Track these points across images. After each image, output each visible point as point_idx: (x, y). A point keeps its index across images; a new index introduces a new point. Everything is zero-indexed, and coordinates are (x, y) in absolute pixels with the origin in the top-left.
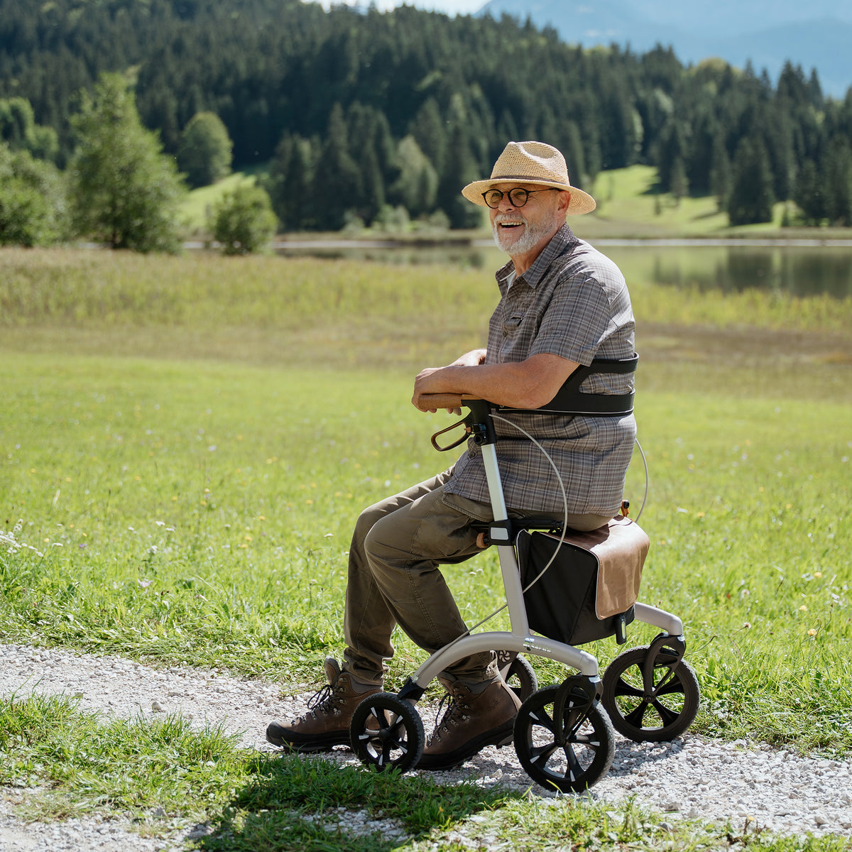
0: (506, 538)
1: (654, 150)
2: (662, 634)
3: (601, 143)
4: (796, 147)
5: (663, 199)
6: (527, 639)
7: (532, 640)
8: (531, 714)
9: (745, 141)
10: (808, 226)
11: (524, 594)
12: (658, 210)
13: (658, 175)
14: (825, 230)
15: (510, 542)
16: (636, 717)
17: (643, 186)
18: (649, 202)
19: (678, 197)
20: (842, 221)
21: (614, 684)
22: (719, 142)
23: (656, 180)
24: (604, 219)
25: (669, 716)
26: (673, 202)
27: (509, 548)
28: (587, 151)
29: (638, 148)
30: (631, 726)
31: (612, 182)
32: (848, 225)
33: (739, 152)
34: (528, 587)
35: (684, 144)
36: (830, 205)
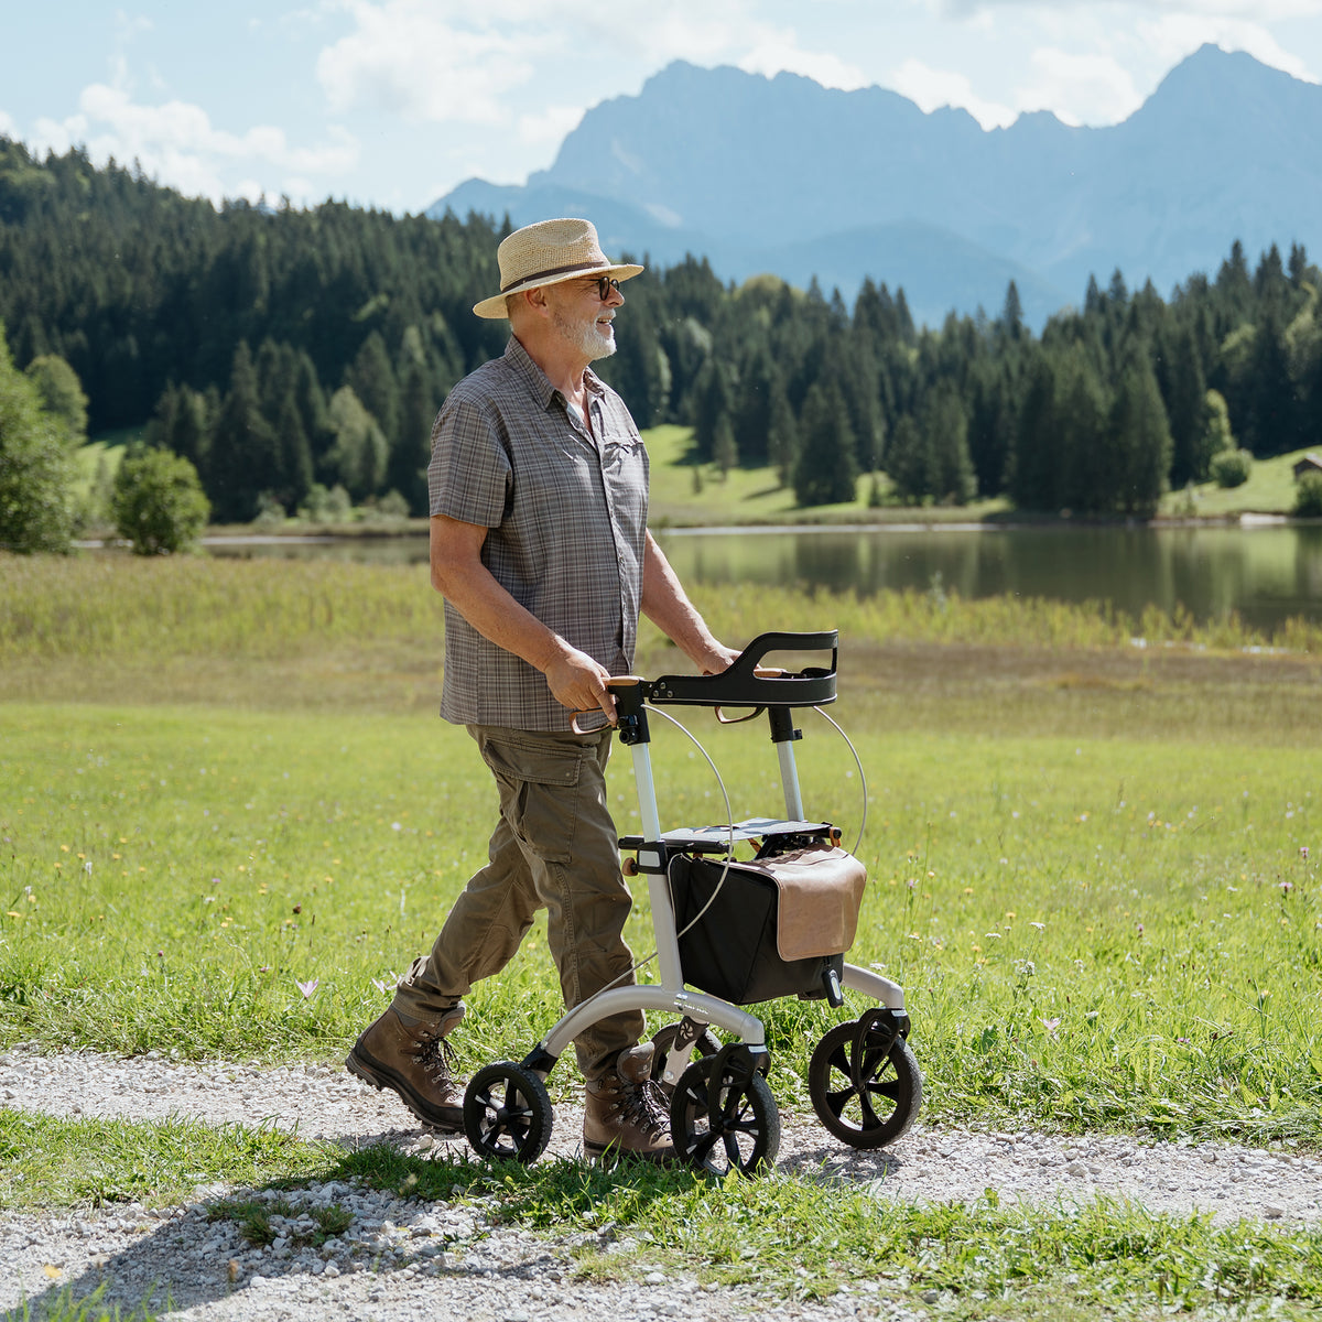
0: (658, 864)
1: (688, 404)
2: (878, 1007)
4: (883, 397)
5: (704, 471)
6: (679, 996)
7: (685, 997)
8: (689, 1091)
9: (815, 389)
10: (907, 504)
11: (679, 940)
12: (698, 487)
13: (693, 438)
14: (929, 511)
15: (661, 870)
17: (675, 454)
18: (686, 474)
19: (724, 469)
20: (952, 496)
22: (779, 390)
23: (694, 444)
26: (717, 475)
27: (659, 878)
29: (665, 400)
32: (961, 502)
33: (807, 404)
34: (683, 932)
35: (729, 394)
36: (935, 474)
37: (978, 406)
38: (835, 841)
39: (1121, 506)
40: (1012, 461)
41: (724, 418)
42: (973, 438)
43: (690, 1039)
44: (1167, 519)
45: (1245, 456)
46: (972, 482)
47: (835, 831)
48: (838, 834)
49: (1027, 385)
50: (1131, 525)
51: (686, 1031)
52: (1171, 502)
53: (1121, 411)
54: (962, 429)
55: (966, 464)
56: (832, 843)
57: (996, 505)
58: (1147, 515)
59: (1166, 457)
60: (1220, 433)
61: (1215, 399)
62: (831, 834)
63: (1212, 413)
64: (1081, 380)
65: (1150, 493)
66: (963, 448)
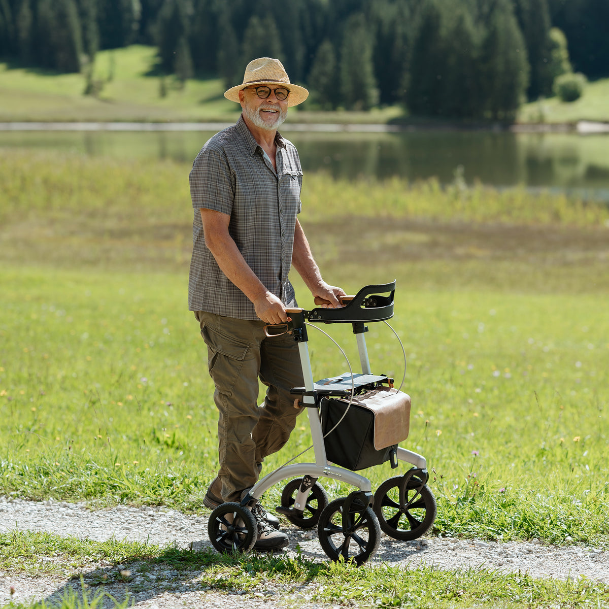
0: (313, 402)
1: (155, 29)
2: (413, 468)
3: (99, 21)
4: (302, 28)
5: (169, 80)
6: (326, 468)
7: (329, 469)
9: (254, 21)
10: (324, 109)
11: (324, 439)
12: (163, 93)
13: (159, 55)
14: (342, 115)
15: (316, 405)
16: (394, 521)
17: (144, 67)
18: (154, 84)
19: (183, 79)
20: (359, 104)
21: (382, 499)
22: (225, 20)
23: (158, 60)
24: (106, 101)
25: (416, 524)
26: (177, 84)
27: (314, 409)
28: (84, 28)
29: (135, 26)
30: (390, 526)
31: (112, 62)
32: (366, 108)
33: (249, 33)
34: (327, 435)
35: (186, 23)
36: (347, 87)
37: (379, 36)
38: (391, 385)
39: (488, 114)
40: (406, 80)
41: (183, 41)
42: (375, 59)
43: (309, 486)
44: (523, 124)
45: (579, 79)
46: (374, 94)
47: (391, 380)
48: (392, 381)
49: (418, 21)
50: (497, 129)
51: (307, 482)
52: (527, 112)
53: (491, 43)
54: (368, 54)
55: (370, 80)
56: (390, 386)
57: (394, 112)
58: (509, 123)
59: (524, 78)
60: (560, 62)
61: (557, 36)
62: (389, 381)
63: (554, 46)
64: (461, 20)
65: (510, 104)
66: (368, 68)
